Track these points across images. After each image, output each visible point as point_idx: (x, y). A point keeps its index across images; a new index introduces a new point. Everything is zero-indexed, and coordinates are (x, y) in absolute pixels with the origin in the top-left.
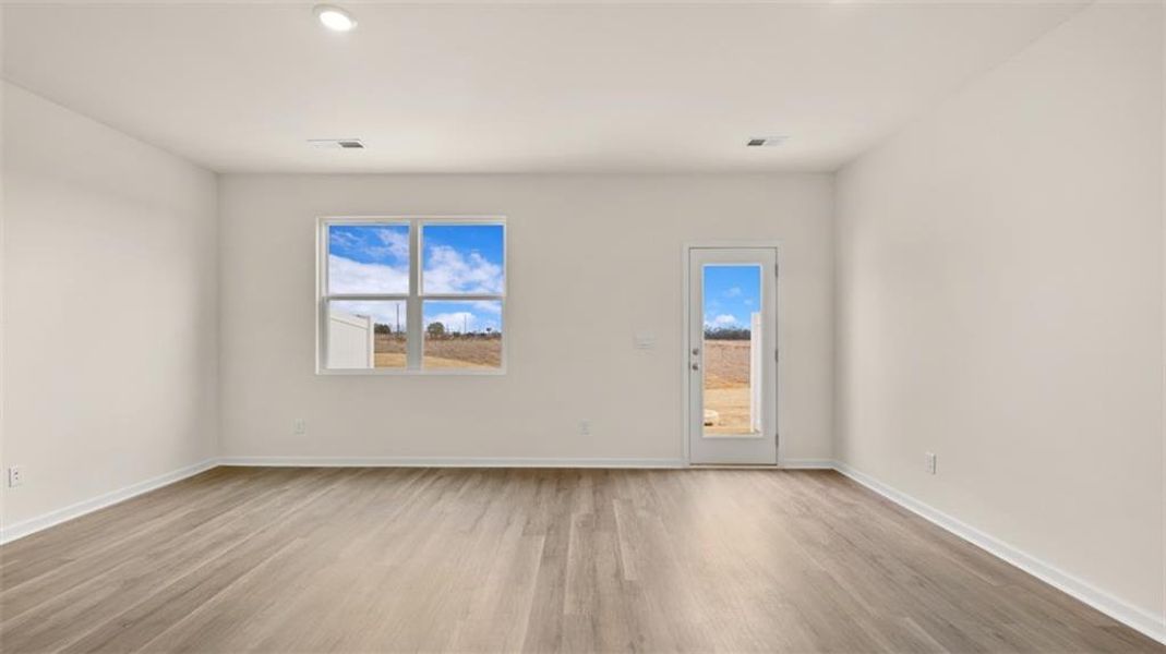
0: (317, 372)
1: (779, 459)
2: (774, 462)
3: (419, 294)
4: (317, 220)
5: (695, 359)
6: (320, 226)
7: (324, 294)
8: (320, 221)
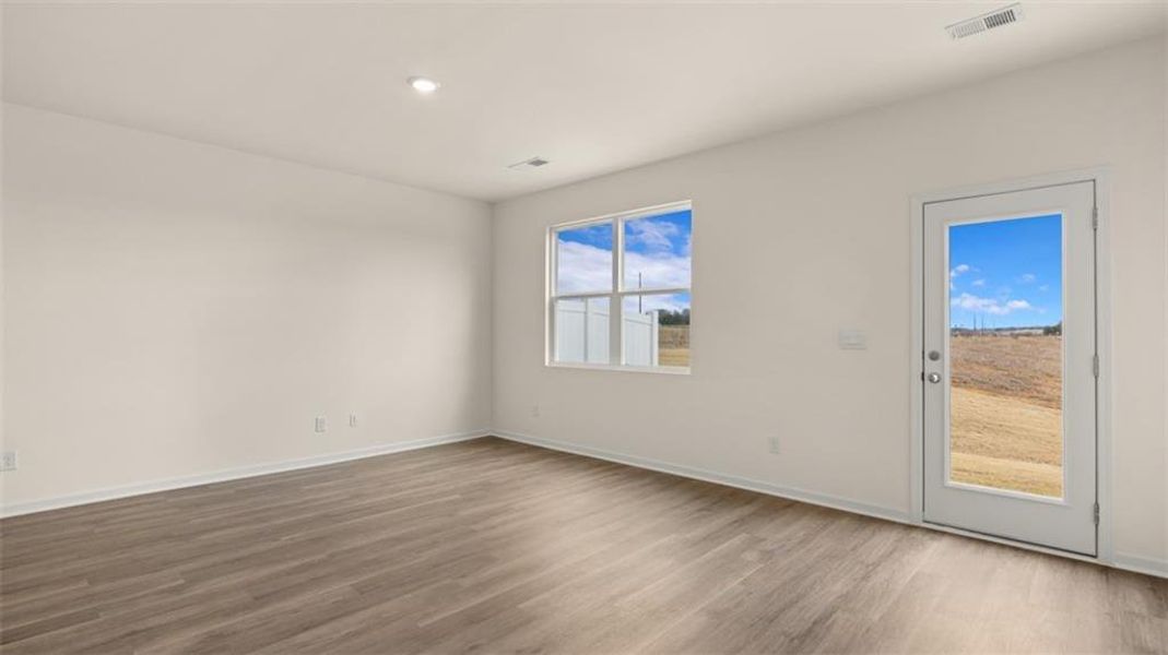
0: (547, 364)
1: (1099, 550)
2: (1093, 552)
3: (620, 290)
4: (548, 230)
5: (931, 367)
6: (551, 235)
7: (553, 294)
8: (551, 229)
